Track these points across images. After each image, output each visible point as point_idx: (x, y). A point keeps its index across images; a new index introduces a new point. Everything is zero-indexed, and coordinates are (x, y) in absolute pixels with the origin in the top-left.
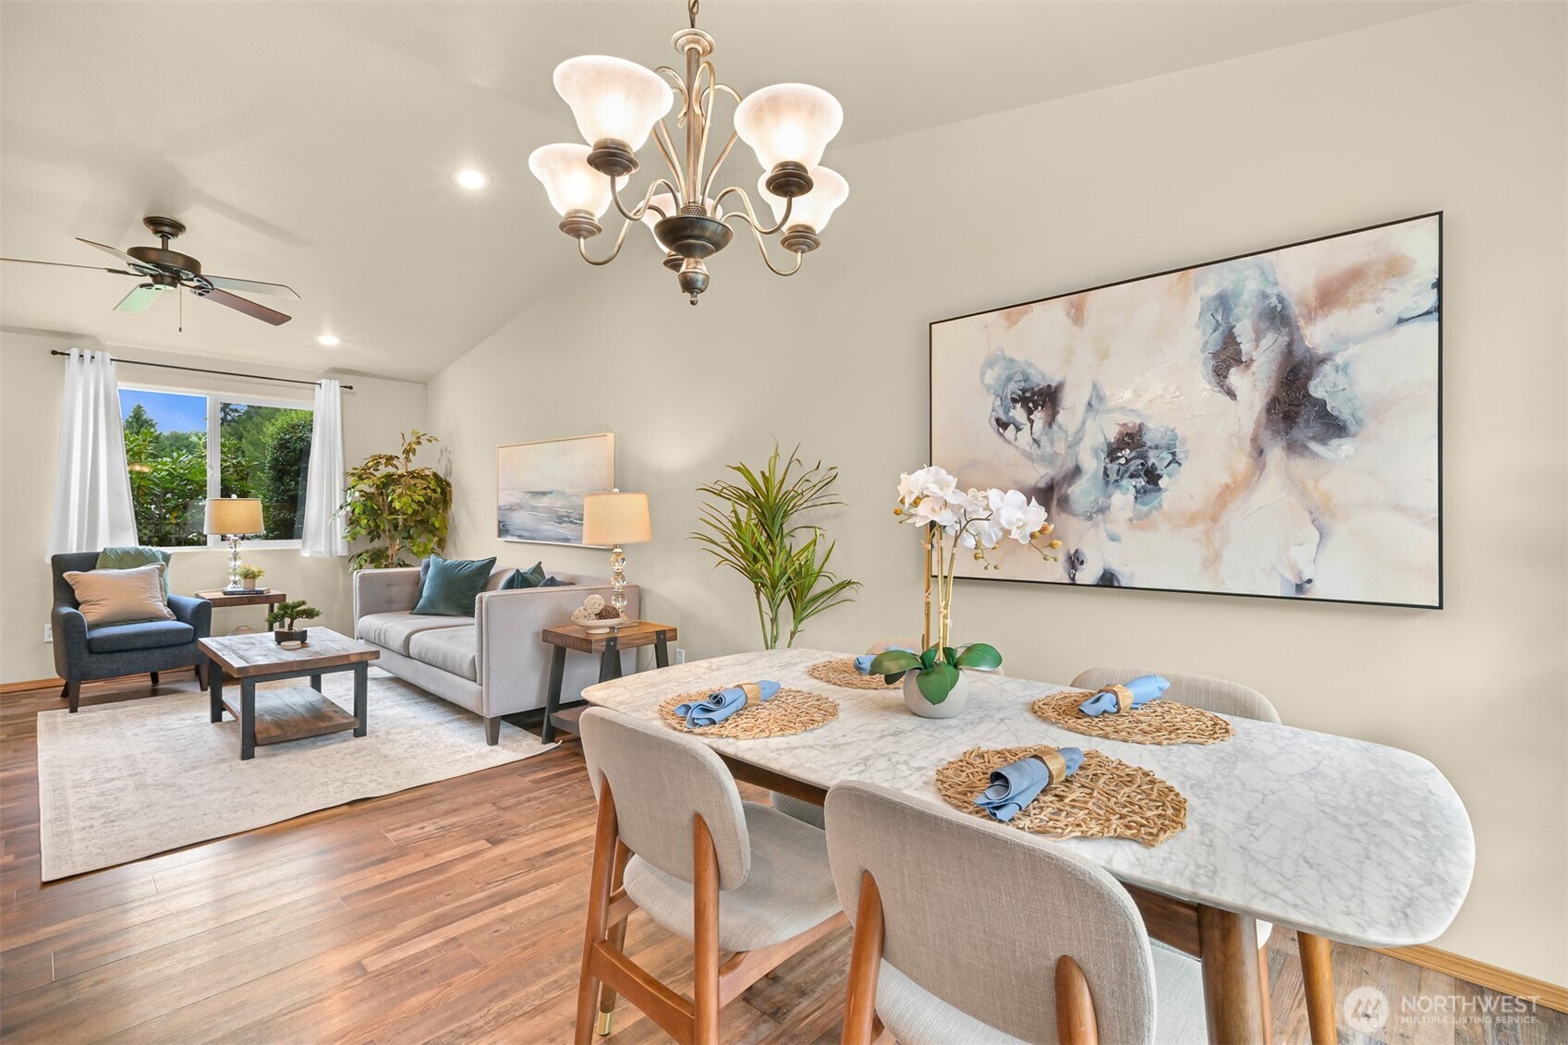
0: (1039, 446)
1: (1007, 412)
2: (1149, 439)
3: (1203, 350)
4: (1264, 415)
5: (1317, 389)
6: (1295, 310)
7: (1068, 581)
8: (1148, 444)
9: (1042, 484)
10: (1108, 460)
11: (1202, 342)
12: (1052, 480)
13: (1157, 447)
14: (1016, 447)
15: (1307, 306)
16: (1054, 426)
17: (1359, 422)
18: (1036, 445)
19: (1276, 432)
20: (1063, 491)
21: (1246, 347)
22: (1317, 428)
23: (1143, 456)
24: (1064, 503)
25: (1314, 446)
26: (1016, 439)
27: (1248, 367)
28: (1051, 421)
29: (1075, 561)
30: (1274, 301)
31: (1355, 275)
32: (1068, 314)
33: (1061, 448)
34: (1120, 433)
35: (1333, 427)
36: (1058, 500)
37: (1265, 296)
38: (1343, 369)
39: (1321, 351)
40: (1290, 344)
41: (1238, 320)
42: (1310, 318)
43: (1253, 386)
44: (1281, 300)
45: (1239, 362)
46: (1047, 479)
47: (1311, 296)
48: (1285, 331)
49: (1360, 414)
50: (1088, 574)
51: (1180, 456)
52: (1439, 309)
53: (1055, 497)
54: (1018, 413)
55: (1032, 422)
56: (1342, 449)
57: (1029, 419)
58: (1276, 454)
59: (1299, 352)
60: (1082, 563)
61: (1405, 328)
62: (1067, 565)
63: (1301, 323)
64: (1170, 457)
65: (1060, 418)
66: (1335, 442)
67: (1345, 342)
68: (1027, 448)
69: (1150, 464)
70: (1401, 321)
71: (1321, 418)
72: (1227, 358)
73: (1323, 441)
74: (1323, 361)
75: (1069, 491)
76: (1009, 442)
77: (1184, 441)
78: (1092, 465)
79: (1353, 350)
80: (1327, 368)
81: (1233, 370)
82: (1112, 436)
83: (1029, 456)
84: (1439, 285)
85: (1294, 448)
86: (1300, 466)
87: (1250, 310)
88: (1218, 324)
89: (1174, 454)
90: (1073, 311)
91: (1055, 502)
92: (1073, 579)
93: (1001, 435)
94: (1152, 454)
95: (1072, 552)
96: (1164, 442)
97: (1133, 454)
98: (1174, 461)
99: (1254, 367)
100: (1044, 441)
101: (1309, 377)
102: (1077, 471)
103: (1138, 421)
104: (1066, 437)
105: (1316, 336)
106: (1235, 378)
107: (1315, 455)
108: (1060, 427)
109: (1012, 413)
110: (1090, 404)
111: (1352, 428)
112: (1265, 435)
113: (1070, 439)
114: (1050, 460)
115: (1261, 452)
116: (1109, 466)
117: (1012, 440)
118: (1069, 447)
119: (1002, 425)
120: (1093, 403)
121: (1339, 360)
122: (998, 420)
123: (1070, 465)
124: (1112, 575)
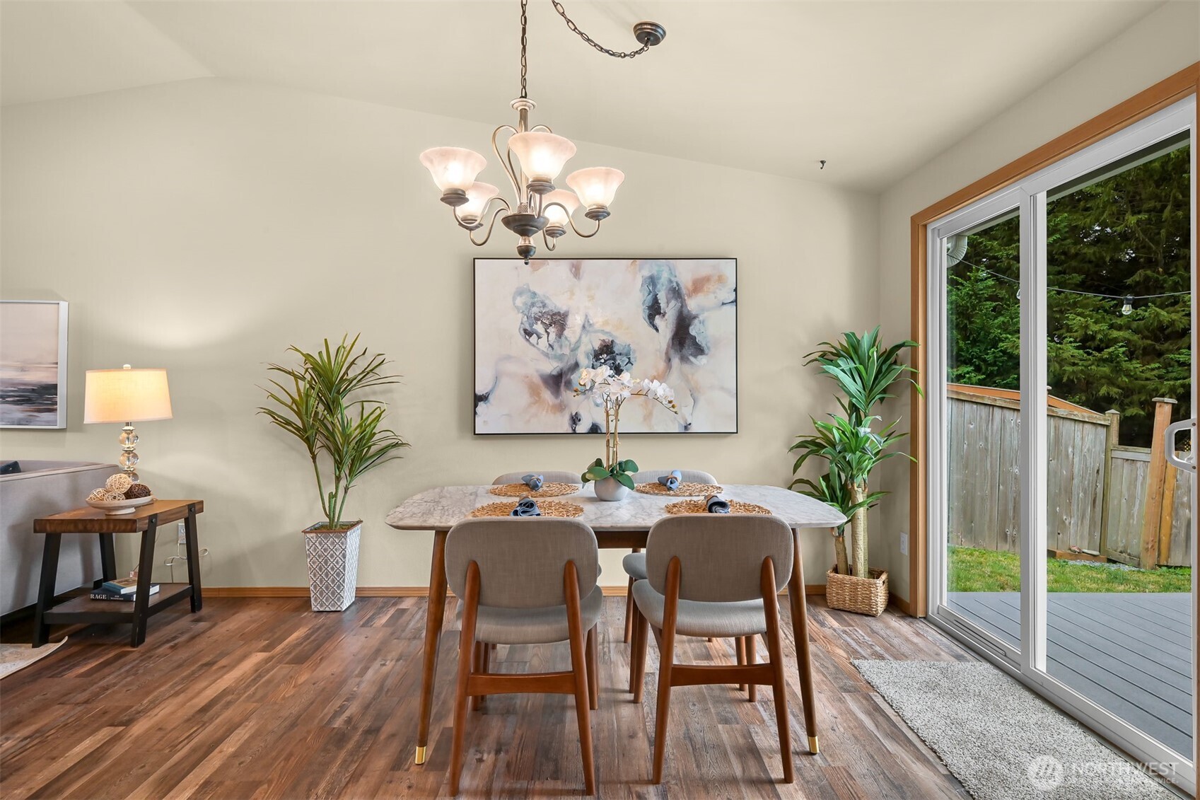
0: (553, 349)
1: (531, 325)
2: (616, 349)
3: (643, 303)
4: (671, 341)
5: (693, 331)
6: (684, 291)
7: (571, 432)
8: (616, 352)
9: (555, 373)
10: (594, 360)
11: (643, 300)
12: (561, 370)
13: (620, 354)
14: (538, 349)
15: (688, 290)
16: (563, 338)
17: (708, 348)
18: (550, 349)
19: (676, 351)
20: (568, 377)
21: (663, 305)
22: (692, 350)
23: (614, 359)
24: (569, 384)
25: (692, 358)
26: (538, 344)
27: (664, 316)
28: (560, 334)
29: (575, 419)
30: (675, 284)
31: (707, 279)
32: (571, 271)
33: (567, 351)
34: (601, 345)
35: (699, 350)
36: (565, 383)
37: (671, 281)
38: (702, 322)
39: (694, 313)
40: (682, 307)
41: (659, 291)
42: (689, 296)
43: (666, 326)
44: (678, 285)
45: (660, 313)
46: (558, 369)
47: (690, 285)
48: (679, 300)
49: (709, 345)
50: (583, 427)
51: (632, 360)
52: (736, 301)
53: (563, 381)
54: (539, 327)
55: (548, 334)
56: (702, 360)
57: (546, 331)
58: (676, 361)
59: (685, 312)
60: (580, 420)
61: (725, 307)
62: (571, 423)
63: (686, 298)
64: (627, 360)
65: (566, 333)
66: (700, 357)
67: (703, 310)
68: (545, 350)
69: (617, 363)
70: (723, 304)
71: (694, 345)
72: (654, 310)
73: (695, 356)
74: (695, 317)
75: (572, 377)
76: (533, 345)
77: (634, 351)
78: (583, 360)
79: (706, 314)
80: (696, 321)
81: (657, 317)
82: (597, 346)
83: (547, 355)
84: (736, 290)
85: (684, 359)
86: (686, 367)
87: (664, 287)
88: (650, 292)
89: (629, 358)
90: (574, 269)
91: (563, 384)
92: (574, 430)
93: (528, 340)
94: (618, 357)
95: (574, 414)
96: (625, 351)
97: (608, 357)
98: (629, 362)
99: (666, 317)
100: (556, 346)
101: (689, 325)
102: (576, 366)
103: (611, 339)
104: (570, 344)
105: (692, 305)
106: (658, 320)
107: (692, 363)
108: (566, 338)
109: (535, 327)
110: (584, 327)
111: (706, 351)
112: (672, 352)
113: (572, 346)
114: (560, 358)
115: (670, 360)
116: (595, 363)
117: (535, 344)
118: (572, 351)
119: (528, 333)
120: (586, 326)
121: (701, 318)
122: (525, 331)
123: (572, 362)
124: (597, 426)
